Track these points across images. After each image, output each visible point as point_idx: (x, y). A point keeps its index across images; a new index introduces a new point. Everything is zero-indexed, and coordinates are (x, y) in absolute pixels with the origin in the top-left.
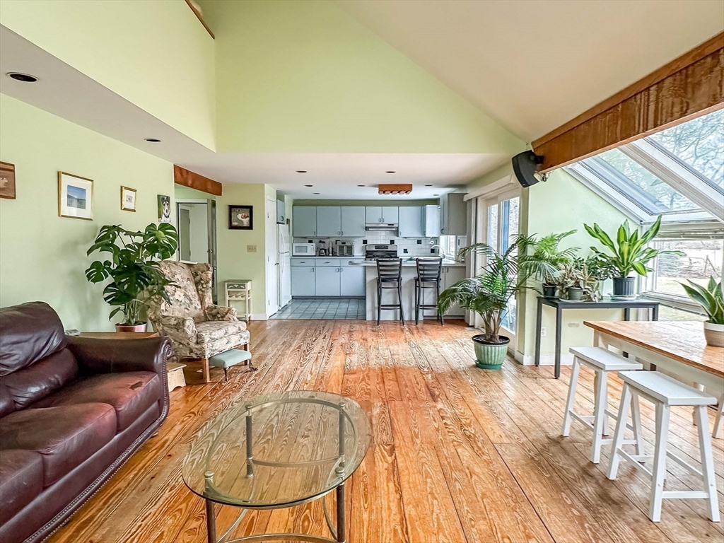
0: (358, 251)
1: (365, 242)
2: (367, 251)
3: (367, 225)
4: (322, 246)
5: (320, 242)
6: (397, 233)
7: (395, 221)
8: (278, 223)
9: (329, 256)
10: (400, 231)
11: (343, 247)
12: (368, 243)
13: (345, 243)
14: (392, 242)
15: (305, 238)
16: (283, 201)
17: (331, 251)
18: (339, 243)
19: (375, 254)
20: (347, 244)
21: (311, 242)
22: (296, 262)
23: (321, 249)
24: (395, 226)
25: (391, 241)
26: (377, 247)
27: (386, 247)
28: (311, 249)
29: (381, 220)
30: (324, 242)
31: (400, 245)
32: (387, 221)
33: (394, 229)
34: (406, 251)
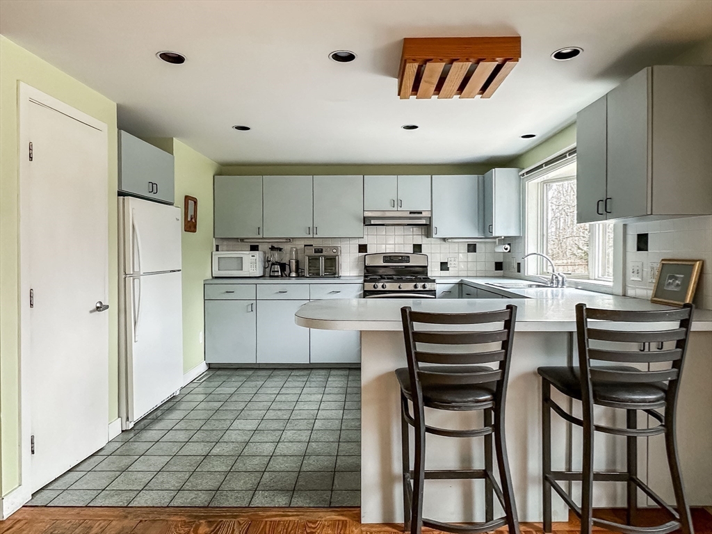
0: (349, 266)
1: (363, 248)
2: (366, 267)
3: (367, 214)
4: (276, 257)
5: (273, 248)
6: (427, 229)
7: (423, 206)
8: (120, 194)
9: (289, 276)
10: (434, 224)
11: (317, 259)
12: (369, 252)
13: (321, 252)
14: (417, 248)
15: (242, 240)
16: (171, 152)
17: (294, 267)
18: (311, 252)
19: (381, 271)
20: (324, 253)
21: (254, 248)
22: (218, 290)
23: (273, 264)
24: (424, 214)
25: (415, 246)
26: (388, 258)
27: (407, 259)
28: (252, 263)
29: (397, 202)
30: (280, 249)
31: (434, 254)
32: (409, 206)
33: (423, 222)
34: (444, 266)
